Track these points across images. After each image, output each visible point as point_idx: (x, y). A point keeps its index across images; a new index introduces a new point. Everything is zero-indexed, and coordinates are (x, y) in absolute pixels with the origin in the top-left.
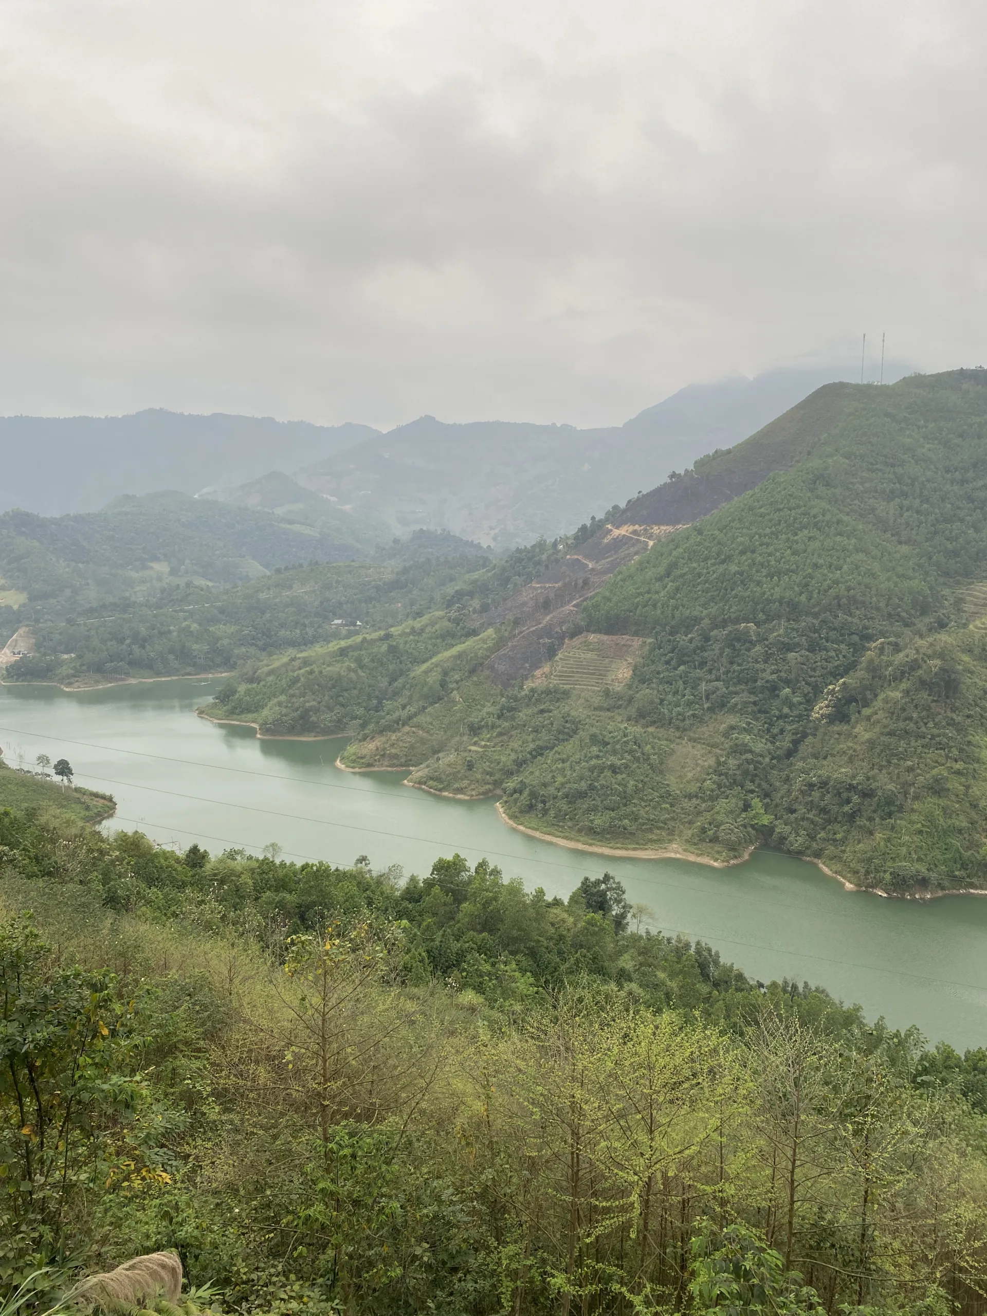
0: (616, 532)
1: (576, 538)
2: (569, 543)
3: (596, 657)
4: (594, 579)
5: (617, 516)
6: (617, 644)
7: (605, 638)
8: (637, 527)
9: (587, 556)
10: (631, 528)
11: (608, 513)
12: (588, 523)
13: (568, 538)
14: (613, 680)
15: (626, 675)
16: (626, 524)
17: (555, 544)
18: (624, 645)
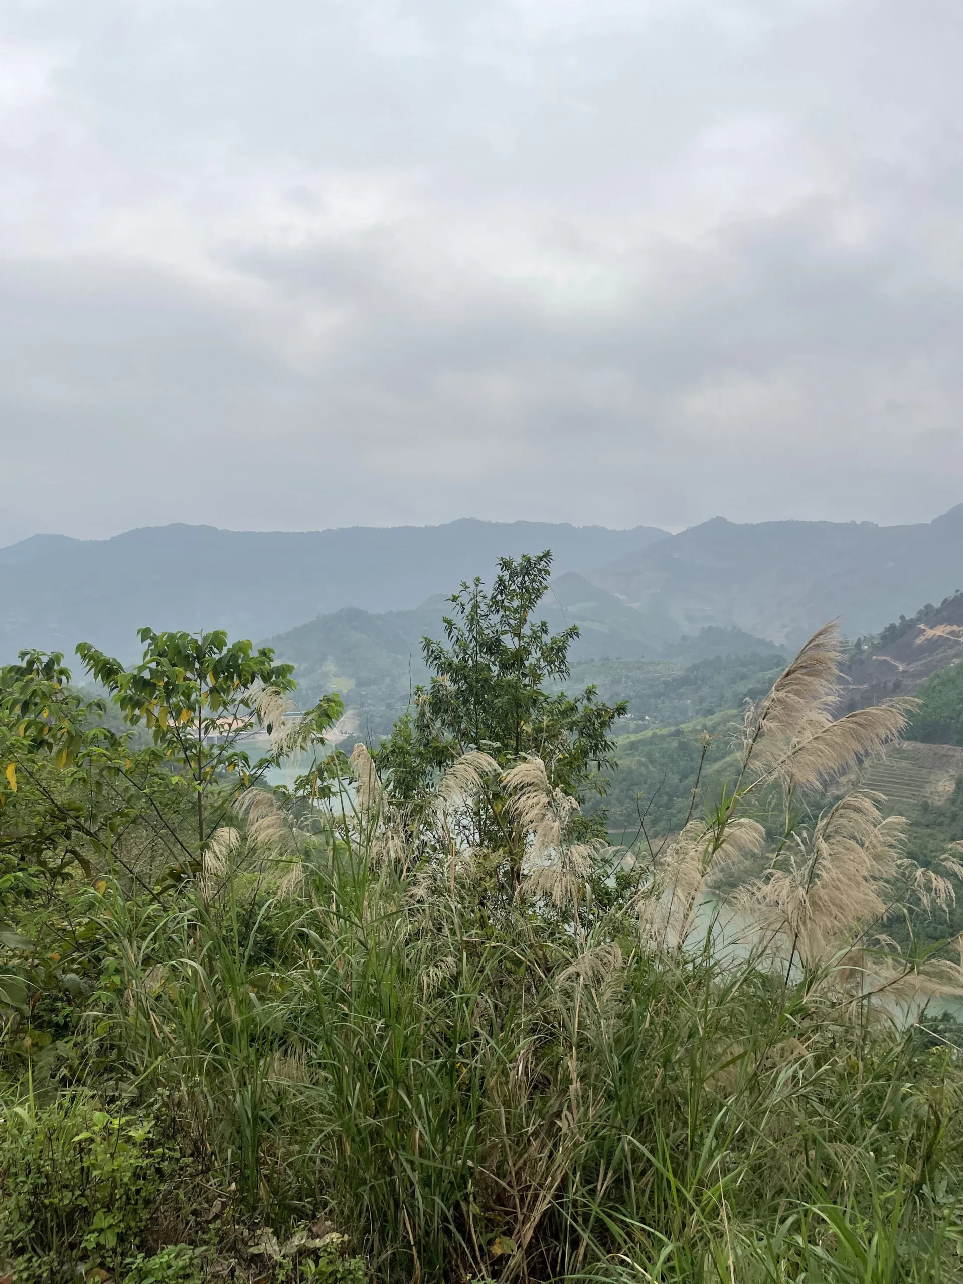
0: (930, 633)
1: (884, 638)
2: (875, 642)
3: (910, 766)
4: (906, 682)
5: (930, 616)
6: (936, 754)
7: (921, 746)
8: (955, 628)
9: (896, 658)
10: (949, 629)
11: (920, 612)
12: (898, 623)
13: (872, 638)
14: (932, 793)
15: (947, 789)
16: (941, 624)
17: (858, 645)
18: (944, 755)
